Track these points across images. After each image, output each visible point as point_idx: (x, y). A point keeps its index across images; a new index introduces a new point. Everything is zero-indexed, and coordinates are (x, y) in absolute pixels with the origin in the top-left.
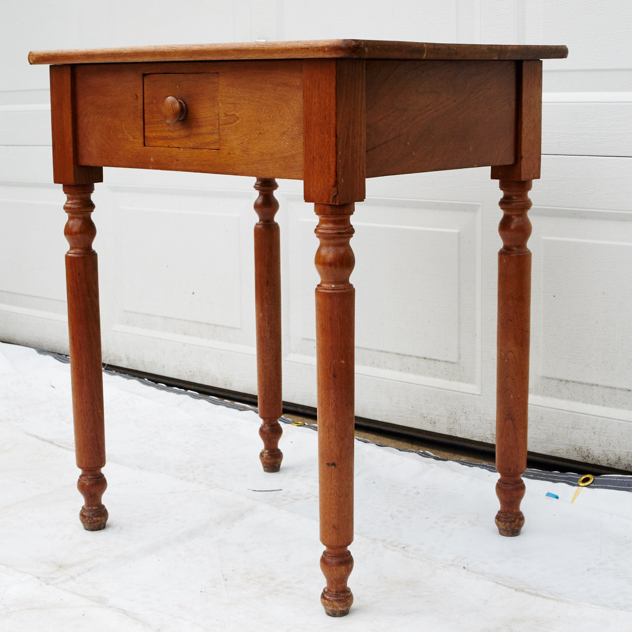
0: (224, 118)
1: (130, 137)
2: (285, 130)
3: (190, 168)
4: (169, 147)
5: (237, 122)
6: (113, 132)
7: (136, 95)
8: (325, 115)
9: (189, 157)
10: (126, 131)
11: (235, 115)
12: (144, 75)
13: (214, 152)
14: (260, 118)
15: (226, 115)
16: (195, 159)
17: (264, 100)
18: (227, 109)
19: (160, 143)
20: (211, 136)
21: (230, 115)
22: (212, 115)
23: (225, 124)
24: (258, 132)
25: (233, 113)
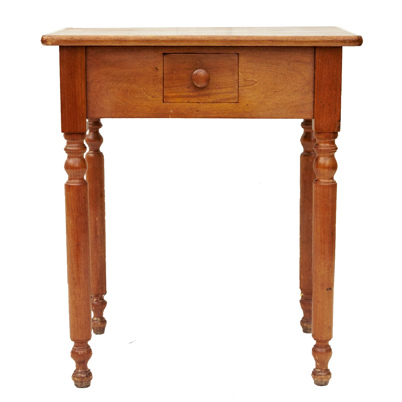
0: (243, 83)
1: (148, 97)
2: (296, 89)
3: (209, 116)
4: (188, 102)
5: (256, 85)
6: (130, 94)
7: (156, 68)
8: (333, 79)
9: (209, 109)
10: (144, 93)
11: (253, 80)
12: (164, 54)
13: (233, 104)
14: (275, 82)
15: (245, 80)
16: (215, 109)
17: (279, 71)
18: (246, 77)
19: (178, 100)
20: (230, 94)
21: (248, 81)
22: (231, 81)
23: (244, 86)
24: (274, 91)
25: (252, 79)
